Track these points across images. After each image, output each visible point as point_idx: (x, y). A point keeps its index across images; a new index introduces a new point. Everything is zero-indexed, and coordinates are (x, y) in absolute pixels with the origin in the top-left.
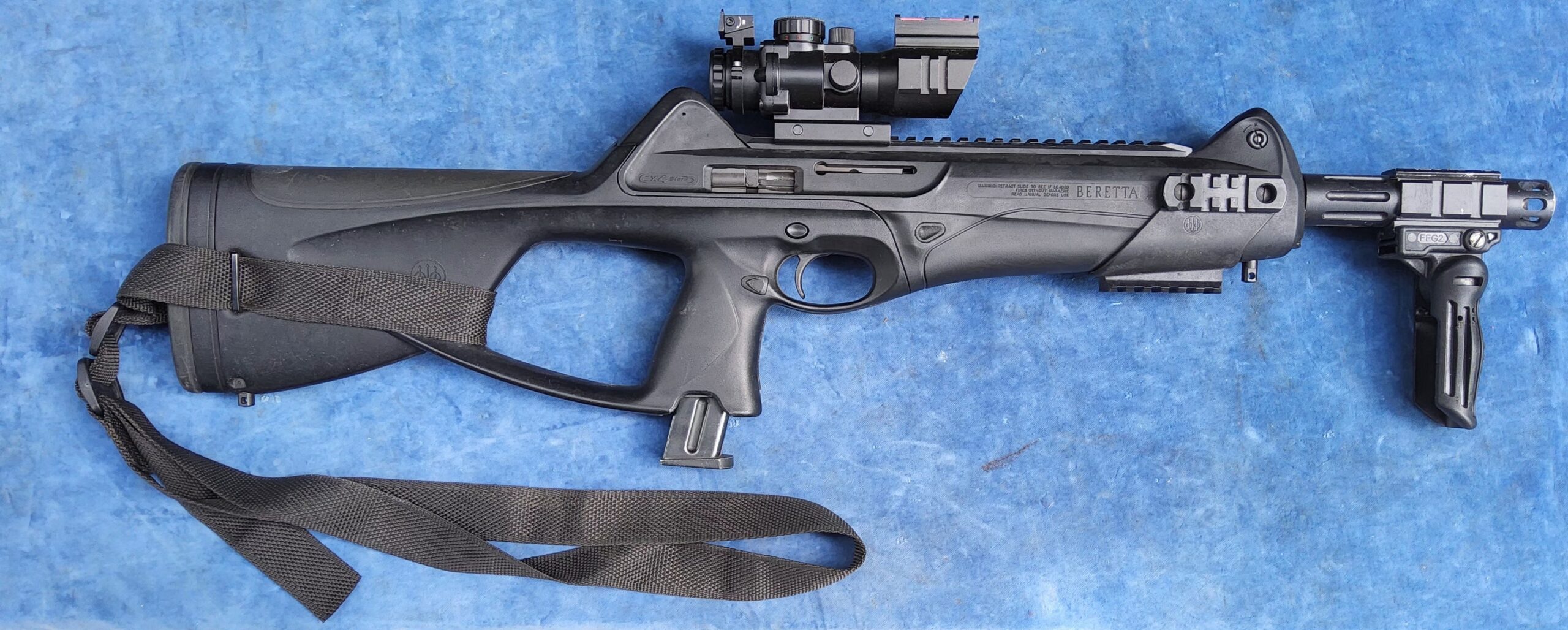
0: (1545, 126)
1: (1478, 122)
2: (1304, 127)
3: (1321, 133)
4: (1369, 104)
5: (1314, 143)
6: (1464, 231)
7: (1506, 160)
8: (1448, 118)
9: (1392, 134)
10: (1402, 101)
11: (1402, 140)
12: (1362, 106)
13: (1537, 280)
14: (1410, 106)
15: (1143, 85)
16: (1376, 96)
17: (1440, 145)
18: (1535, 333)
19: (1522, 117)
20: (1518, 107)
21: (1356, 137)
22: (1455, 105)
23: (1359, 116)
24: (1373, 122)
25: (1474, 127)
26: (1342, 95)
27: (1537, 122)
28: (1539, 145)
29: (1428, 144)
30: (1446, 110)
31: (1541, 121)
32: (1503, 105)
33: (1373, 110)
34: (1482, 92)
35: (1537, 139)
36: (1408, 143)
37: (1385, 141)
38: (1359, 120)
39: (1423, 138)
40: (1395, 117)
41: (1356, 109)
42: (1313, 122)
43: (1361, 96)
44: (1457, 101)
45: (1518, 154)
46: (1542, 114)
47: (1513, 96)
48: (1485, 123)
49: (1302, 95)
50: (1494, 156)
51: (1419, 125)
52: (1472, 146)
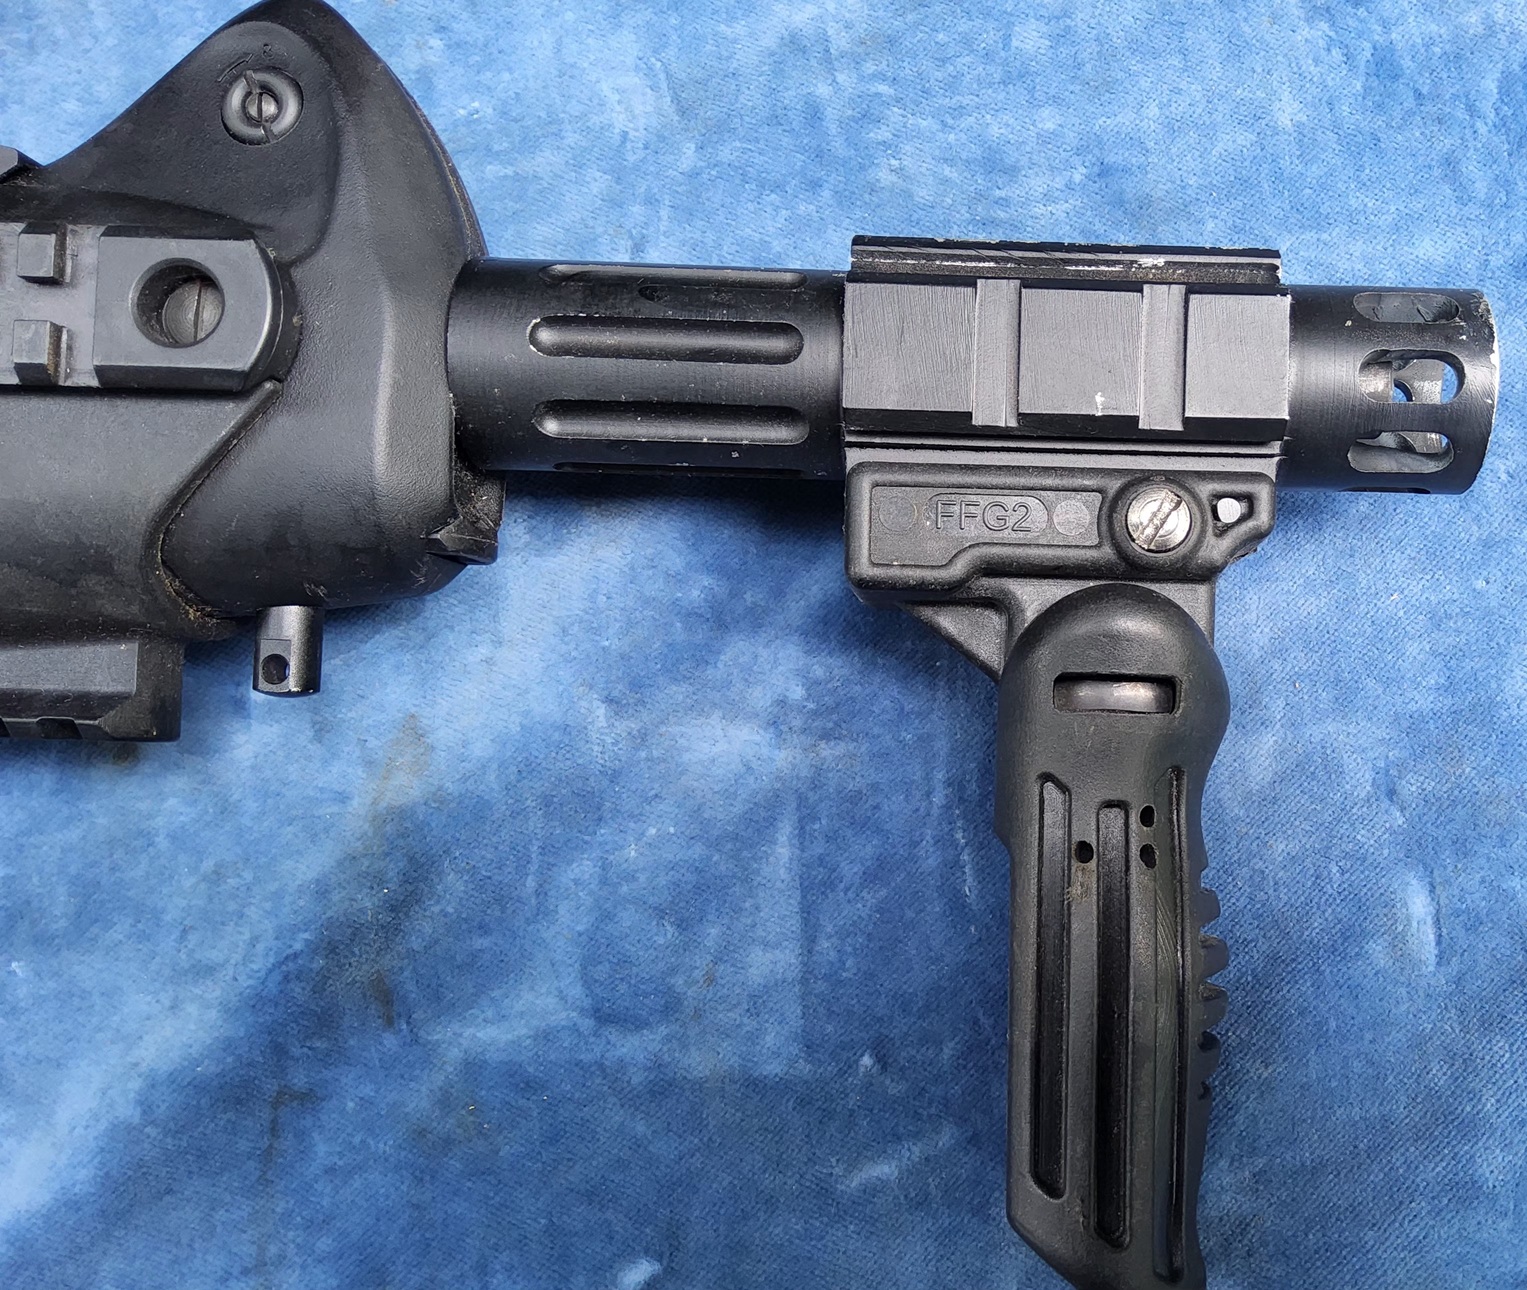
0: (1501, 125)
1: (1256, 117)
2: (632, 158)
3: (694, 174)
4: (869, 68)
5: (664, 213)
6: (1114, 485)
7: (1358, 248)
8: (1153, 111)
9: (947, 171)
10: (988, 56)
11: (980, 196)
12: (841, 78)
13: (1449, 687)
14: (1018, 75)
15: (60, 31)
16: (892, 41)
17: (1119, 202)
18: (1432, 889)
19: (1418, 95)
20: (1407, 63)
21: (815, 185)
22: (1176, 61)
23: (831, 113)
24: (883, 134)
25: (1245, 138)
26: (769, 41)
27: (1471, 109)
28: (1481, 189)
29: (1075, 202)
30: (1145, 83)
31: (1487, 107)
32: (1349, 57)
33: (883, 88)
34: (1275, 18)
35: (1471, 168)
36: (1004, 203)
37: (923, 194)
38: (833, 129)
39: (1059, 182)
40: (960, 111)
41: (823, 90)
42: (662, 138)
43: (840, 41)
44: (1184, 53)
45: (1404, 227)
46: (1490, 85)
47: (1386, 25)
48: (1284, 120)
49: (627, 44)
50: (1310, 236)
51: (1045, 139)
52: (1237, 204)
